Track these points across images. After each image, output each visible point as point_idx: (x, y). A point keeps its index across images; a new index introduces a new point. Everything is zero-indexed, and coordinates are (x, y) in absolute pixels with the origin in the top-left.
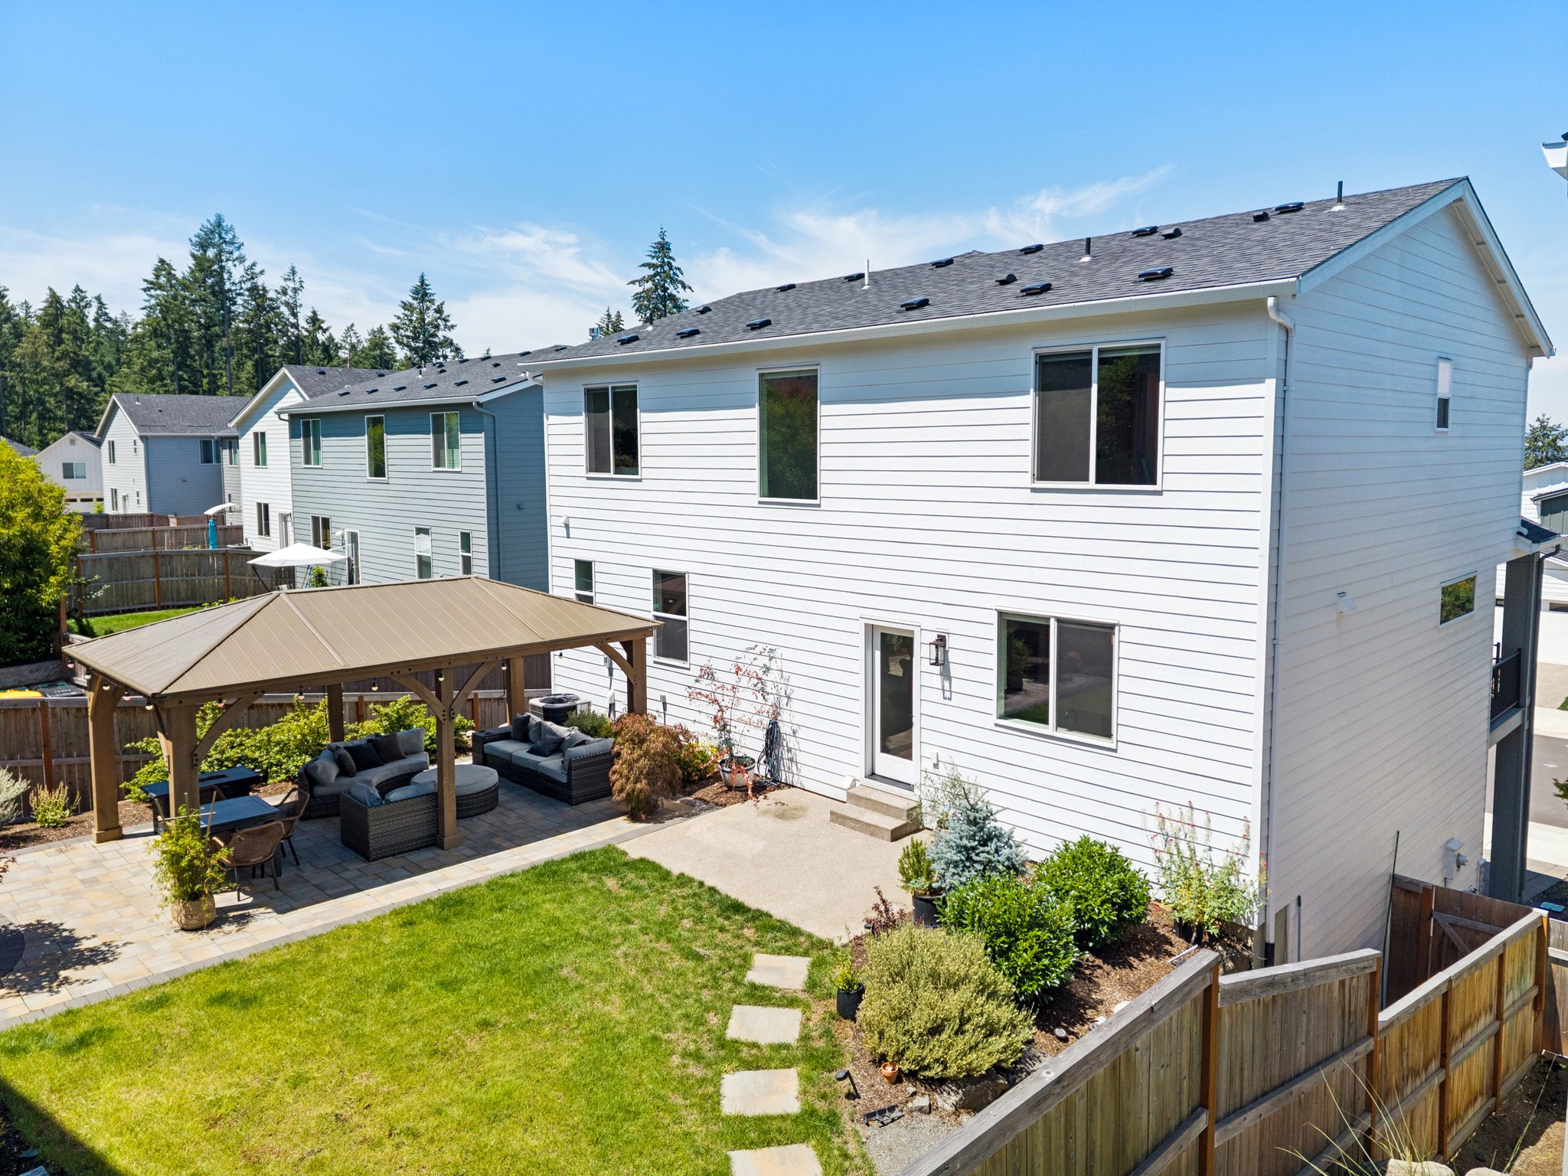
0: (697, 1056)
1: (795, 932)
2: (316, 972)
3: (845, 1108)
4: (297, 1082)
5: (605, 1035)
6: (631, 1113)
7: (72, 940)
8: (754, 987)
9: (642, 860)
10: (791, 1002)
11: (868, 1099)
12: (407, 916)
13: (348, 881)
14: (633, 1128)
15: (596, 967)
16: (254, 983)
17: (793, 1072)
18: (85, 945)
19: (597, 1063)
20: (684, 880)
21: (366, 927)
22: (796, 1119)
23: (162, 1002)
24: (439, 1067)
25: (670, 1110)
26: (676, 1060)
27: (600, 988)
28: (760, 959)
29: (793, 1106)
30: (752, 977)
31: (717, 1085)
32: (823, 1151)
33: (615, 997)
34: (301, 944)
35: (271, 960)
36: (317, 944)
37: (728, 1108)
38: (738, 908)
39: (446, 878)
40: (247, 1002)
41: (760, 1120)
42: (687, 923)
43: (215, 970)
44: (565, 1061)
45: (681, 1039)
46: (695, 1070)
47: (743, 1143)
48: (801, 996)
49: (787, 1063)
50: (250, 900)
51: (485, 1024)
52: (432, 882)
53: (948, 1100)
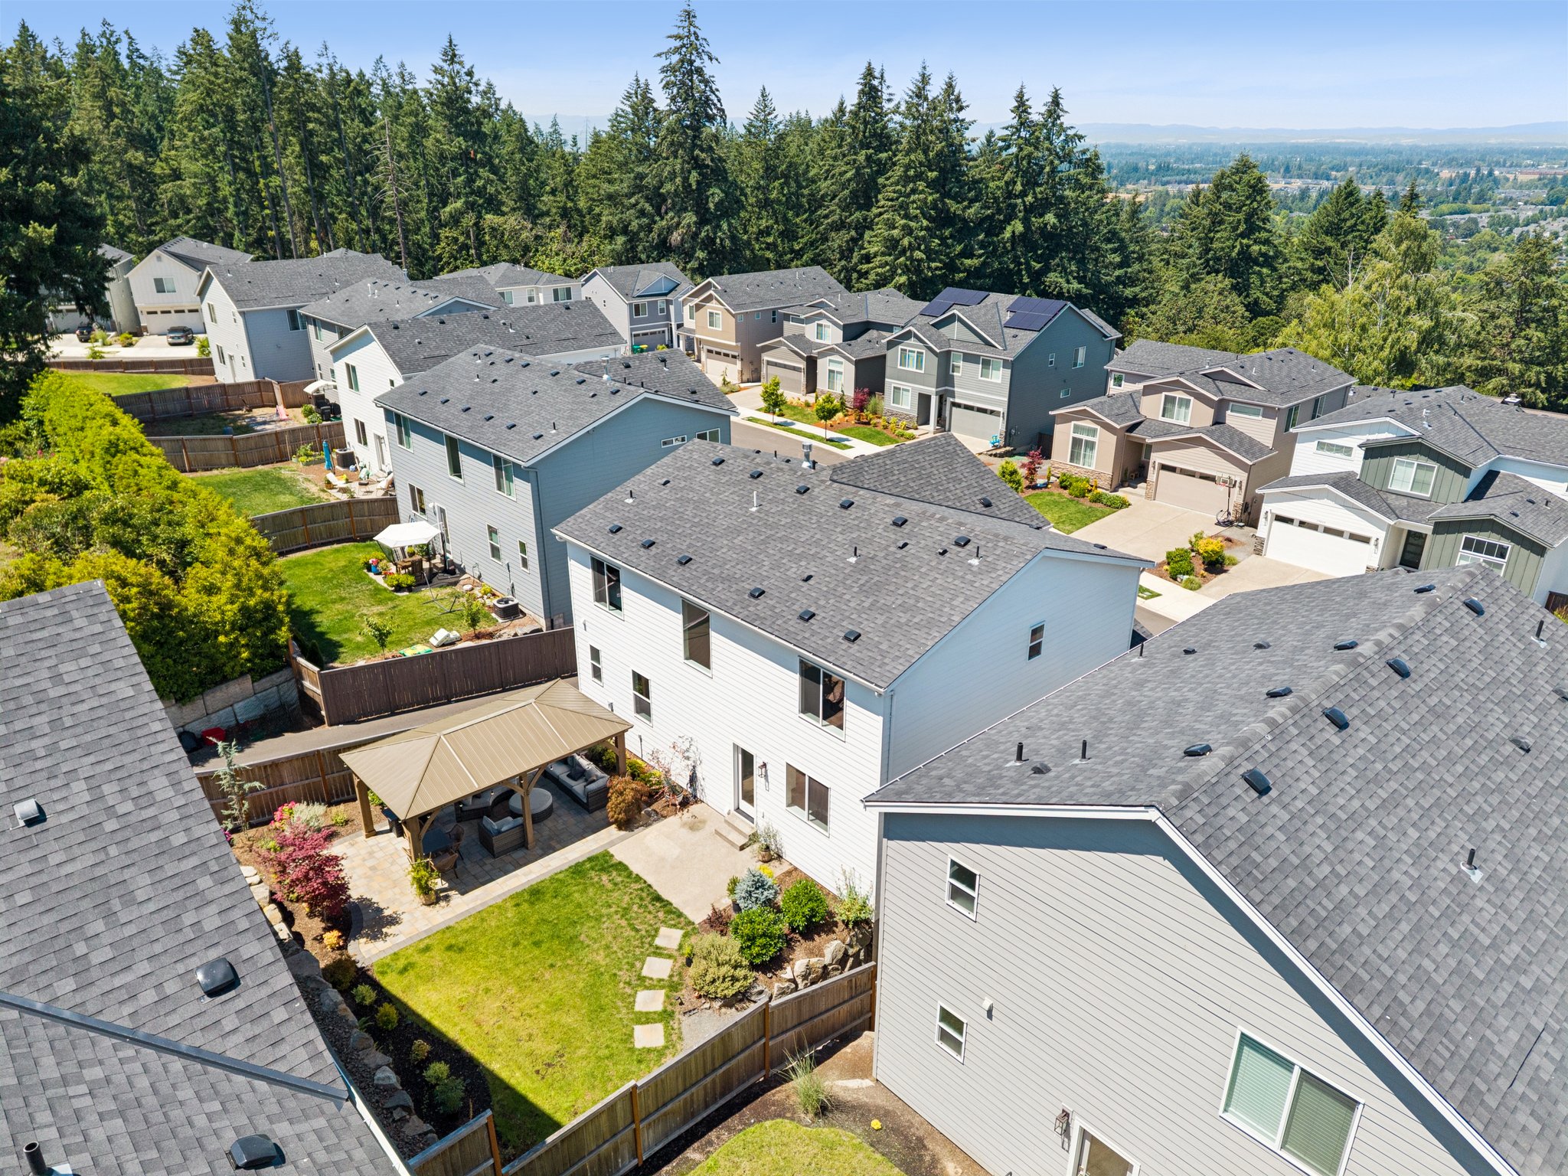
0: (629, 984)
1: (680, 915)
2: (483, 934)
3: (678, 1008)
4: (487, 991)
5: (597, 973)
6: (603, 1009)
7: (380, 910)
8: (657, 948)
9: (620, 863)
10: (670, 956)
11: (687, 1006)
12: (517, 898)
13: (487, 873)
14: (603, 1015)
15: (594, 935)
16: (461, 939)
17: (663, 992)
18: (386, 913)
19: (593, 985)
20: (638, 878)
21: (499, 907)
22: (660, 1014)
23: (427, 949)
24: (535, 986)
25: (617, 1008)
26: (622, 985)
27: (596, 946)
28: (663, 930)
29: (659, 1008)
30: (658, 942)
31: (634, 996)
32: (666, 1027)
33: (601, 952)
34: (475, 916)
35: (465, 926)
36: (481, 916)
37: (637, 1008)
38: (658, 898)
39: (531, 872)
40: (461, 950)
41: (647, 1013)
42: (635, 908)
43: (444, 932)
44: (581, 985)
45: (624, 975)
46: (628, 990)
47: (639, 1022)
48: (675, 953)
49: (662, 988)
50: (446, 885)
51: (552, 966)
52: (525, 875)
53: (717, 1004)
